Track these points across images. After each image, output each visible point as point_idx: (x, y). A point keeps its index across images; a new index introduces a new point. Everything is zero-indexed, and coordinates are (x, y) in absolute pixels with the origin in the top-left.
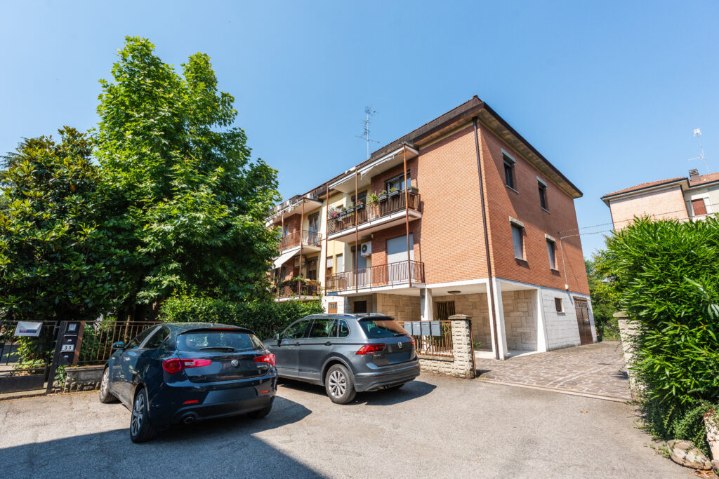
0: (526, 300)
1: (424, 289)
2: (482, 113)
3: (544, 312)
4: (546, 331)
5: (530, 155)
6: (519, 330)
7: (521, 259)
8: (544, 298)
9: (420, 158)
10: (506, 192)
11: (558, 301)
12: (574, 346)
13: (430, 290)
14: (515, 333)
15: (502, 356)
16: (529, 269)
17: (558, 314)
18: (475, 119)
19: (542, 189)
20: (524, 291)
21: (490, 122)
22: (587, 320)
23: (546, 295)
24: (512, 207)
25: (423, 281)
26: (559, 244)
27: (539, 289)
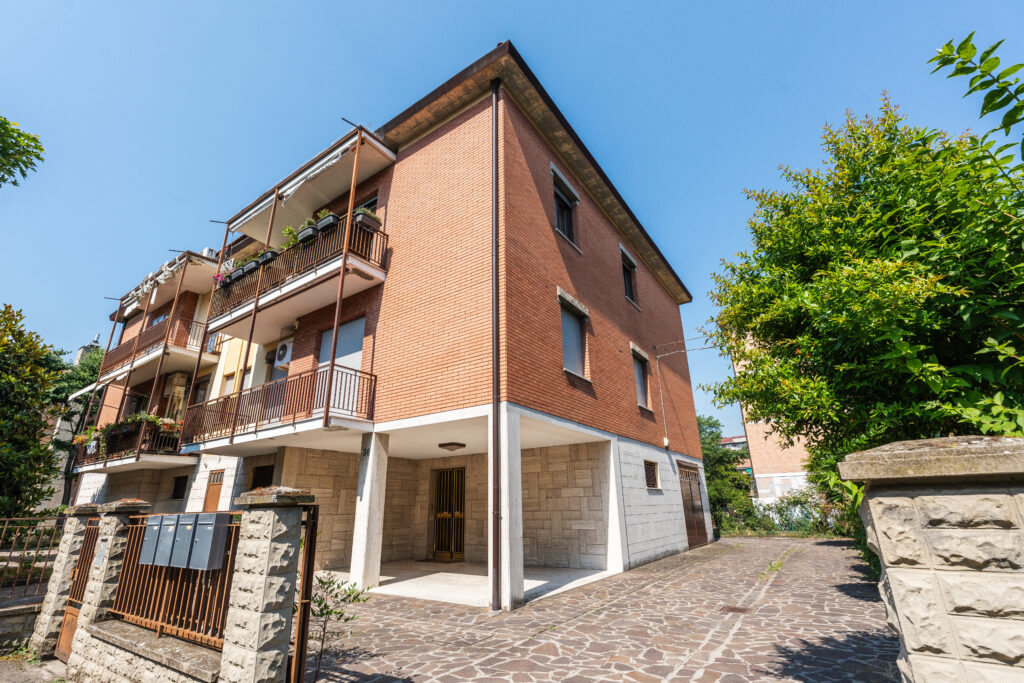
0: (590, 463)
1: (371, 434)
2: (506, 69)
3: (621, 488)
4: (625, 528)
5: (608, 201)
6: (576, 526)
7: (580, 375)
8: (624, 458)
9: (396, 166)
10: (554, 239)
11: (650, 468)
12: (677, 552)
13: (383, 437)
14: (567, 533)
15: (506, 602)
16: (596, 398)
17: (650, 492)
18: (496, 84)
19: (628, 270)
20: (588, 445)
21: (528, 100)
22: (698, 503)
23: (628, 454)
24: (564, 271)
25: (371, 416)
26: (654, 366)
27: (614, 441)
